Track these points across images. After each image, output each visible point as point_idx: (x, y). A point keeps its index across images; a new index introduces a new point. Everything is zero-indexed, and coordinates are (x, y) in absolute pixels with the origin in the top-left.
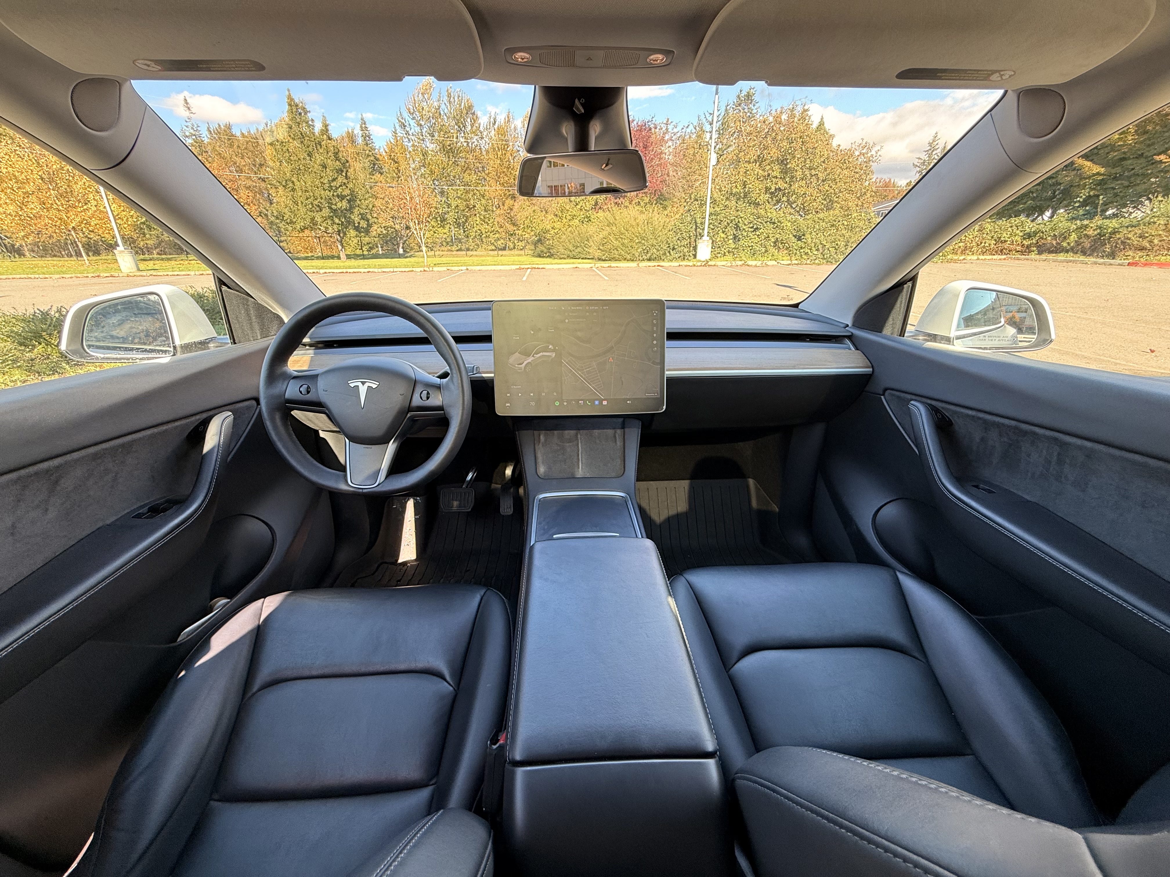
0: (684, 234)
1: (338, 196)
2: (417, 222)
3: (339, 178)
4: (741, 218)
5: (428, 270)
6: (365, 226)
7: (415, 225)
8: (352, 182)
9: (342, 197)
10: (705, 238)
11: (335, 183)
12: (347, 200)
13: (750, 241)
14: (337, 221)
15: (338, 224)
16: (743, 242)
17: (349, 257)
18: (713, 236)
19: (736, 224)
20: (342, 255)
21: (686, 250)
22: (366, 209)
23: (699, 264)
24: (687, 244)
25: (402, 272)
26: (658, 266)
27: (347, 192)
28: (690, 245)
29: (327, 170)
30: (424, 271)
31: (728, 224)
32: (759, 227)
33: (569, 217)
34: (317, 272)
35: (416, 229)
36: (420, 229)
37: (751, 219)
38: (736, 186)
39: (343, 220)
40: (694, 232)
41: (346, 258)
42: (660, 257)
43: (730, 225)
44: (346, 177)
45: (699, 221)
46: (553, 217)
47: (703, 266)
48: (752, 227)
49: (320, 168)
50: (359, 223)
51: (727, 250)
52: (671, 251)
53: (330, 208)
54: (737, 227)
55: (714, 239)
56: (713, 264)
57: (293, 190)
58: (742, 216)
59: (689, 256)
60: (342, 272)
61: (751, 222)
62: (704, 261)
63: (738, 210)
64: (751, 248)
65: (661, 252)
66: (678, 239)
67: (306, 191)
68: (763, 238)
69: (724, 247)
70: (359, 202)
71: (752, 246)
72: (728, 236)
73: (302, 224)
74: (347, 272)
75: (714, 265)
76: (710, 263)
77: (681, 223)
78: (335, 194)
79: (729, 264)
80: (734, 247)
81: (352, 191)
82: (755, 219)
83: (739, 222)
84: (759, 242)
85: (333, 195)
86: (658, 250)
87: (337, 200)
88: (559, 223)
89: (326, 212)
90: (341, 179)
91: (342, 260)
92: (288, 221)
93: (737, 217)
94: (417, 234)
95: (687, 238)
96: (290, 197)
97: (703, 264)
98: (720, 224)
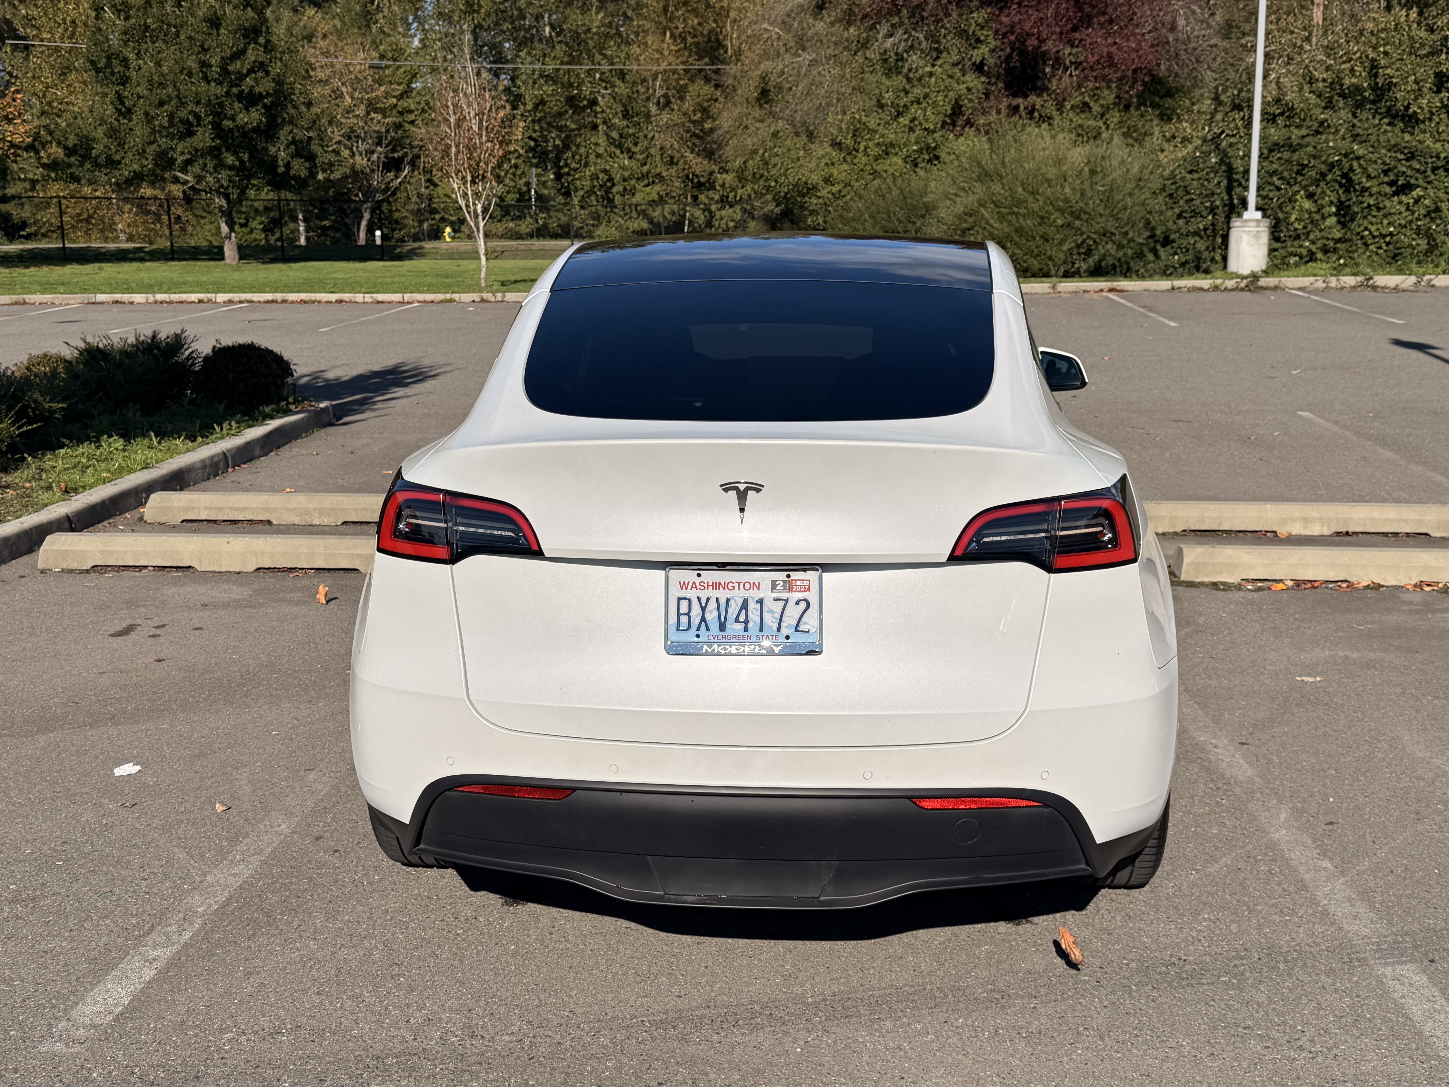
0: (1197, 202)
1: (240, 97)
2: (469, 178)
3: (250, 51)
4: (1358, 158)
5: (493, 299)
6: (304, 173)
7: (465, 183)
8: (281, 59)
9: (250, 100)
10: (1252, 214)
11: (238, 63)
12: (265, 106)
13: (1385, 222)
14: (230, 159)
15: (231, 168)
16: (1366, 223)
17: (246, 253)
18: (1280, 207)
19: (1345, 176)
20: (230, 251)
21: (1201, 245)
22: (308, 129)
23: (1230, 284)
24: (1205, 229)
25: (425, 302)
26: (1111, 290)
27: (266, 86)
28: (1214, 230)
29: (222, 31)
30: (483, 301)
31: (1323, 175)
32: (1413, 181)
33: (874, 151)
34: (209, 301)
35: (465, 195)
36: (477, 195)
37: (1388, 160)
38: (1352, 70)
39: (246, 157)
40: (1226, 198)
41: (237, 257)
42: (1128, 263)
43: (1329, 177)
44: (269, 47)
45: (1238, 164)
46: (829, 149)
47: (1242, 290)
48: (1391, 184)
49: (205, 27)
50: (288, 165)
51: (1320, 244)
52: (1159, 247)
53: (217, 126)
54: (1347, 183)
55: (1281, 215)
56: (1272, 285)
57: (124, 81)
58: (1361, 152)
59: (1213, 260)
60: (273, 301)
61: (1389, 170)
62: (1246, 277)
63: (1358, 135)
64: (1388, 239)
65: (1130, 252)
66: (1180, 216)
67: (160, 84)
68: (1423, 212)
69: (1312, 237)
70: (292, 111)
71: (1391, 234)
72: (1323, 207)
73: (136, 167)
74: (284, 301)
75: (1276, 288)
76: (1263, 282)
77: (1191, 172)
78: (235, 90)
79: (1320, 284)
80: (1338, 235)
81: (279, 82)
82: (1400, 160)
83: (1351, 169)
84: (1411, 222)
85: (228, 94)
86: (1120, 247)
87: (237, 105)
88: (845, 167)
89: (204, 137)
90: (253, 55)
91: (228, 261)
92: (102, 160)
93: (1346, 156)
94: (467, 206)
95: (1204, 213)
96: (111, 96)
97: (1243, 284)
98: (1298, 173)
